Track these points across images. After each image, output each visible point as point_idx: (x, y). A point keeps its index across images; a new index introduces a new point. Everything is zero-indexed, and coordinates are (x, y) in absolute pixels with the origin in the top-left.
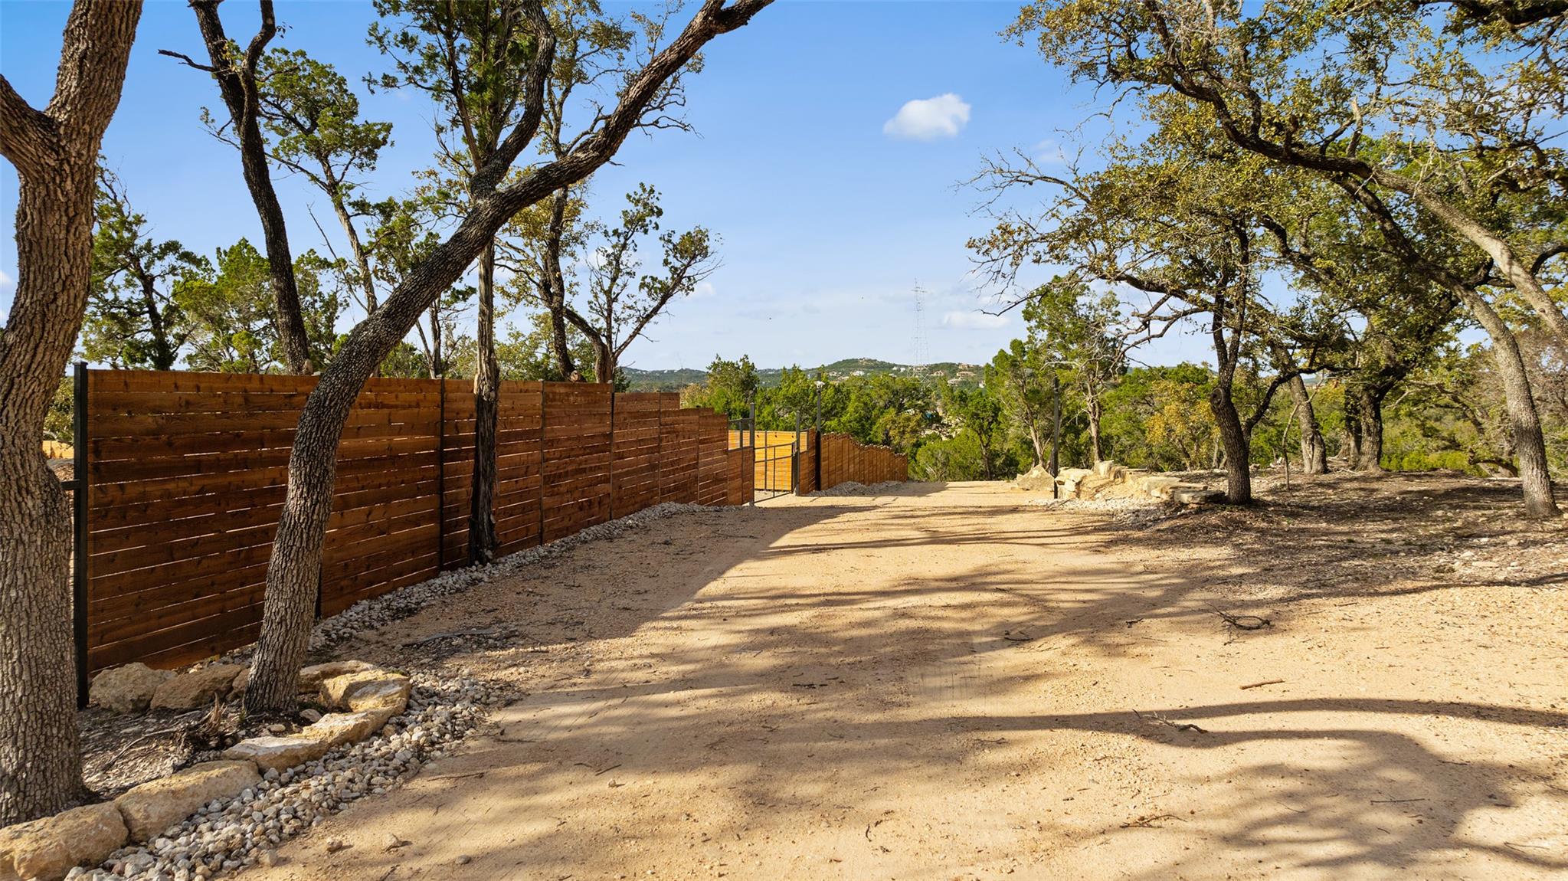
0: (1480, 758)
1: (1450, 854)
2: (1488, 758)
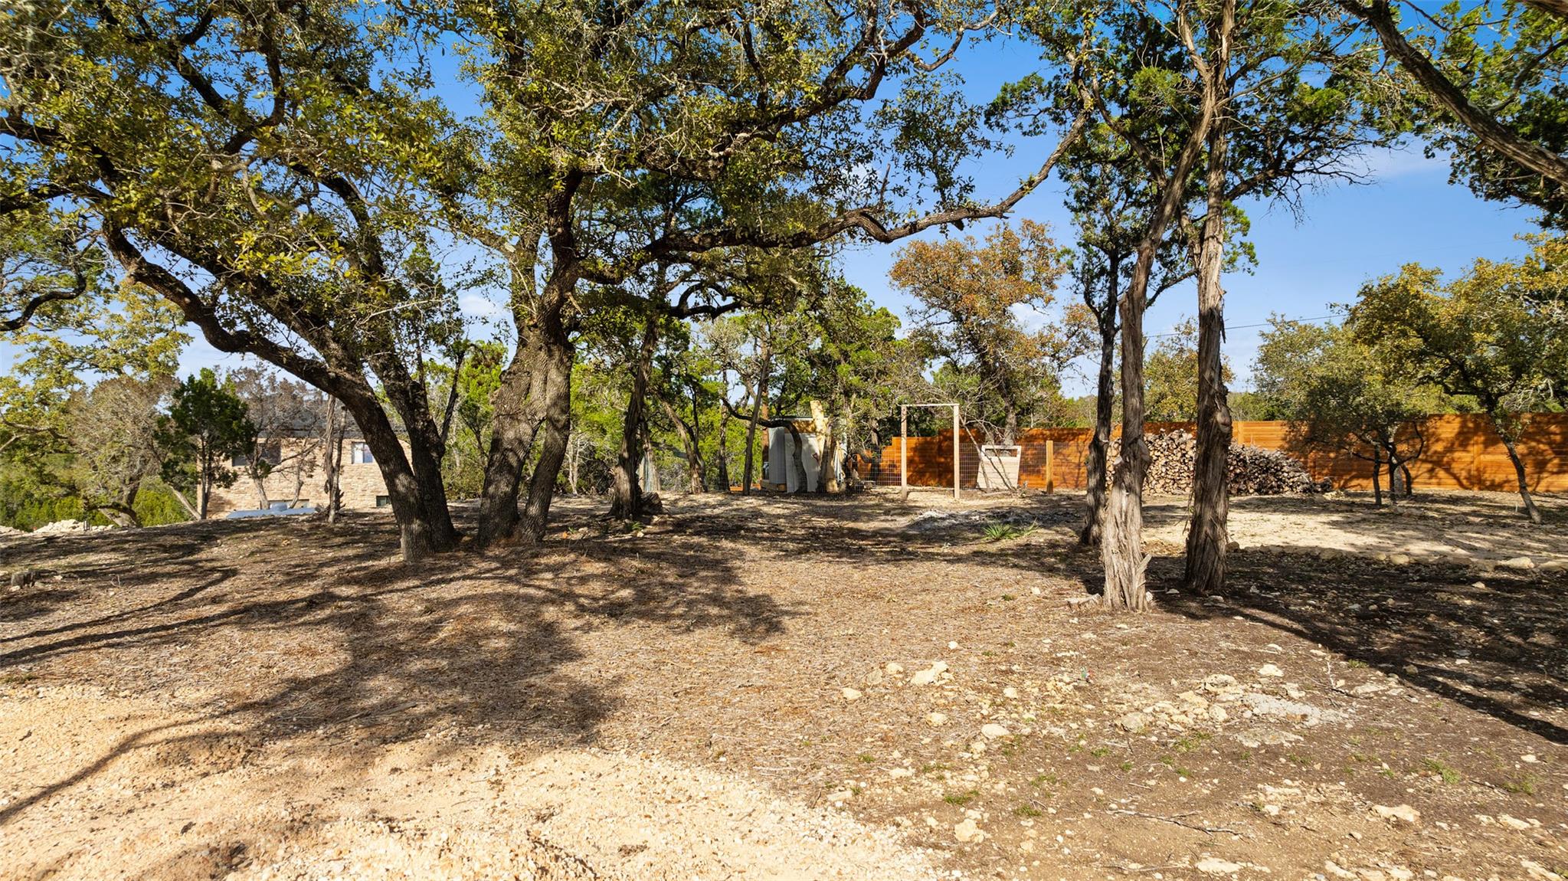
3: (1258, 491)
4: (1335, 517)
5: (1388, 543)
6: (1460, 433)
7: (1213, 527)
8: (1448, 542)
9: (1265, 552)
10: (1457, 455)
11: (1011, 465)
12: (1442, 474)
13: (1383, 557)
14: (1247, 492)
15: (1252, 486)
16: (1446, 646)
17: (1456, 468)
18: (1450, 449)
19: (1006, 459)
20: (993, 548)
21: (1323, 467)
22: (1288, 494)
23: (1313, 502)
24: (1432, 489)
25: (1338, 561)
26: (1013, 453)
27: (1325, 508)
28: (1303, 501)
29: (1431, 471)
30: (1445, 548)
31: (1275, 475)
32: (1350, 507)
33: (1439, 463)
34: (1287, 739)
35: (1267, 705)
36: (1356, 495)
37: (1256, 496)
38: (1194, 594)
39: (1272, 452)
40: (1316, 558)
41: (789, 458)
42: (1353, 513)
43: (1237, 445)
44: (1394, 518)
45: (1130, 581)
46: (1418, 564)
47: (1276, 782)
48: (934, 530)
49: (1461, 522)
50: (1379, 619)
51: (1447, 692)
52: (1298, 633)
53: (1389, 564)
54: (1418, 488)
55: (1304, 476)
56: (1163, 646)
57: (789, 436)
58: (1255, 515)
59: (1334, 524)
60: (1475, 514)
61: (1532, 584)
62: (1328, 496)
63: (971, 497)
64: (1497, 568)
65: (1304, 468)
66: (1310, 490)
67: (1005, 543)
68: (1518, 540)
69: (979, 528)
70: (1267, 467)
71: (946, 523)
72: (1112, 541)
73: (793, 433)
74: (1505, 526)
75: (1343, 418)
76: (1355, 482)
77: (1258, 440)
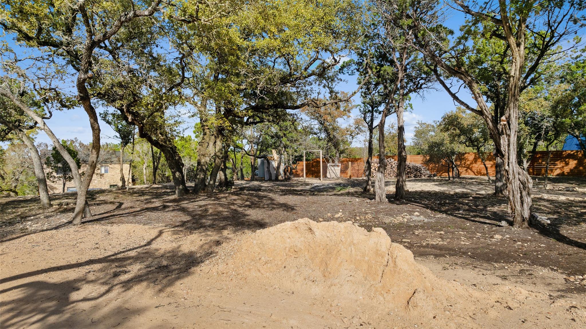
0: (65, 280)
1: (72, 305)
2: (67, 279)
3: (414, 177)
4: (436, 183)
5: (450, 189)
6: (474, 158)
7: (402, 182)
8: (466, 189)
9: (416, 192)
10: (474, 165)
11: (338, 170)
12: (469, 171)
13: (447, 192)
14: (411, 177)
15: (412, 175)
16: (459, 209)
17: (473, 169)
18: (471, 163)
19: (336, 168)
20: (339, 193)
21: (434, 169)
22: (423, 178)
23: (430, 180)
24: (467, 176)
25: (436, 194)
26: (338, 166)
27: (434, 181)
28: (428, 179)
29: (466, 170)
30: (465, 190)
31: (419, 172)
32: (441, 181)
33: (468, 168)
34: (420, 224)
35: (415, 218)
36: (444, 178)
37: (414, 178)
38: (398, 200)
39: (418, 165)
40: (430, 193)
41: (266, 169)
42: (441, 182)
43: (408, 162)
44: (453, 183)
45: (382, 196)
46: (456, 194)
47: (417, 230)
48: (319, 189)
49: (472, 184)
50: (444, 204)
51: (455, 216)
52: (423, 207)
53: (449, 194)
54: (462, 176)
55: (428, 172)
56: (391, 209)
57: (266, 161)
58: (413, 183)
59: (436, 185)
60: (476, 182)
61: (484, 197)
62: (435, 178)
63: (326, 180)
64: (477, 194)
65: (428, 169)
66: (430, 176)
67: (342, 192)
68: (485, 188)
69: (333, 188)
70: (417, 170)
71: (322, 187)
72: (377, 186)
73: (267, 161)
74: (482, 184)
75: (438, 154)
76: (444, 174)
77: (414, 161)
